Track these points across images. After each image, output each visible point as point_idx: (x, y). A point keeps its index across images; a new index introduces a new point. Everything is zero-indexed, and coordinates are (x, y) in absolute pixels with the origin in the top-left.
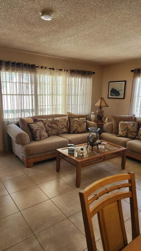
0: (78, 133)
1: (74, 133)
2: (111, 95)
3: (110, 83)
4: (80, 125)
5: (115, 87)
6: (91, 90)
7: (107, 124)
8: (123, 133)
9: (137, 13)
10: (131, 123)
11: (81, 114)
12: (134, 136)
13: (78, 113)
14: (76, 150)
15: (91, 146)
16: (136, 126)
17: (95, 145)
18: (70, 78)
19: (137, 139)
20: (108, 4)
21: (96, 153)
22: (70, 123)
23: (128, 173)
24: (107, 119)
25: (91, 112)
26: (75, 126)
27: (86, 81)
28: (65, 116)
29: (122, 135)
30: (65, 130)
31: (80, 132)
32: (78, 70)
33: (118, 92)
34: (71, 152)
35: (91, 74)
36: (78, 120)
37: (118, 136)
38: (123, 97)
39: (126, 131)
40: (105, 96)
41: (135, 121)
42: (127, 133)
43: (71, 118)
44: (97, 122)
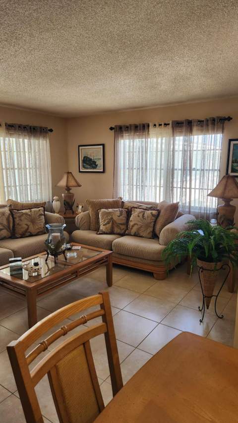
0: (31, 235)
1: (23, 236)
2: (84, 167)
3: (80, 148)
4: (33, 221)
5: (89, 154)
6: (49, 160)
7: (81, 215)
8: (106, 228)
9: (99, 37)
10: (117, 211)
11: (35, 202)
12: (123, 231)
13: (29, 199)
14: (25, 266)
15: (53, 257)
16: (124, 214)
17: (60, 253)
18: (7, 139)
19: (127, 235)
20: (48, 16)
21: (63, 266)
22: (14, 218)
23: (99, 293)
24: (80, 207)
25: (53, 196)
26: (24, 224)
27: (39, 144)
28: (3, 206)
29: (106, 232)
30: (4, 233)
31: (33, 234)
32: (20, 125)
33: (95, 162)
34: (17, 273)
35: (46, 132)
36: (29, 213)
37: (100, 234)
38: (102, 170)
39: (110, 224)
40: (74, 169)
41: (122, 208)
42: (112, 228)
43: (15, 210)
44: (65, 213)
